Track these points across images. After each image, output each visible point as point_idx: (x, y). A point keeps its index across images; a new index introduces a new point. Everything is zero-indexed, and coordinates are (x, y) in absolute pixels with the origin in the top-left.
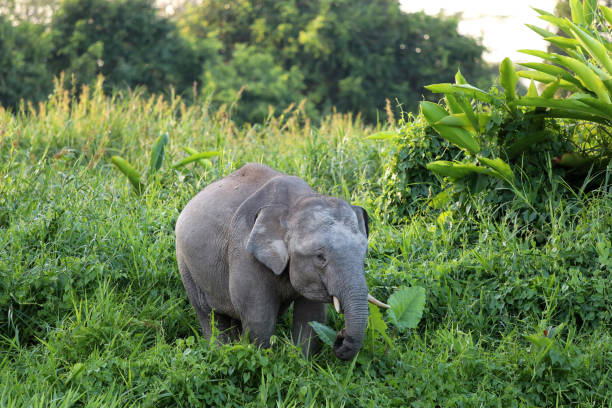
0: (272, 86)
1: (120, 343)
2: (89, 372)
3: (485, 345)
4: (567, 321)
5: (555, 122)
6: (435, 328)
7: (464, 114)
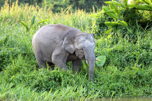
3: (120, 70)
4: (142, 63)
5: (138, 11)
6: (107, 66)
7: (114, 9)
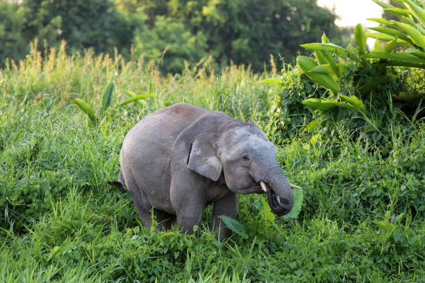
0: (184, 46)
1: (86, 232)
2: (64, 252)
3: (346, 230)
4: (405, 211)
5: (394, 69)
6: (311, 218)
7: (329, 64)
